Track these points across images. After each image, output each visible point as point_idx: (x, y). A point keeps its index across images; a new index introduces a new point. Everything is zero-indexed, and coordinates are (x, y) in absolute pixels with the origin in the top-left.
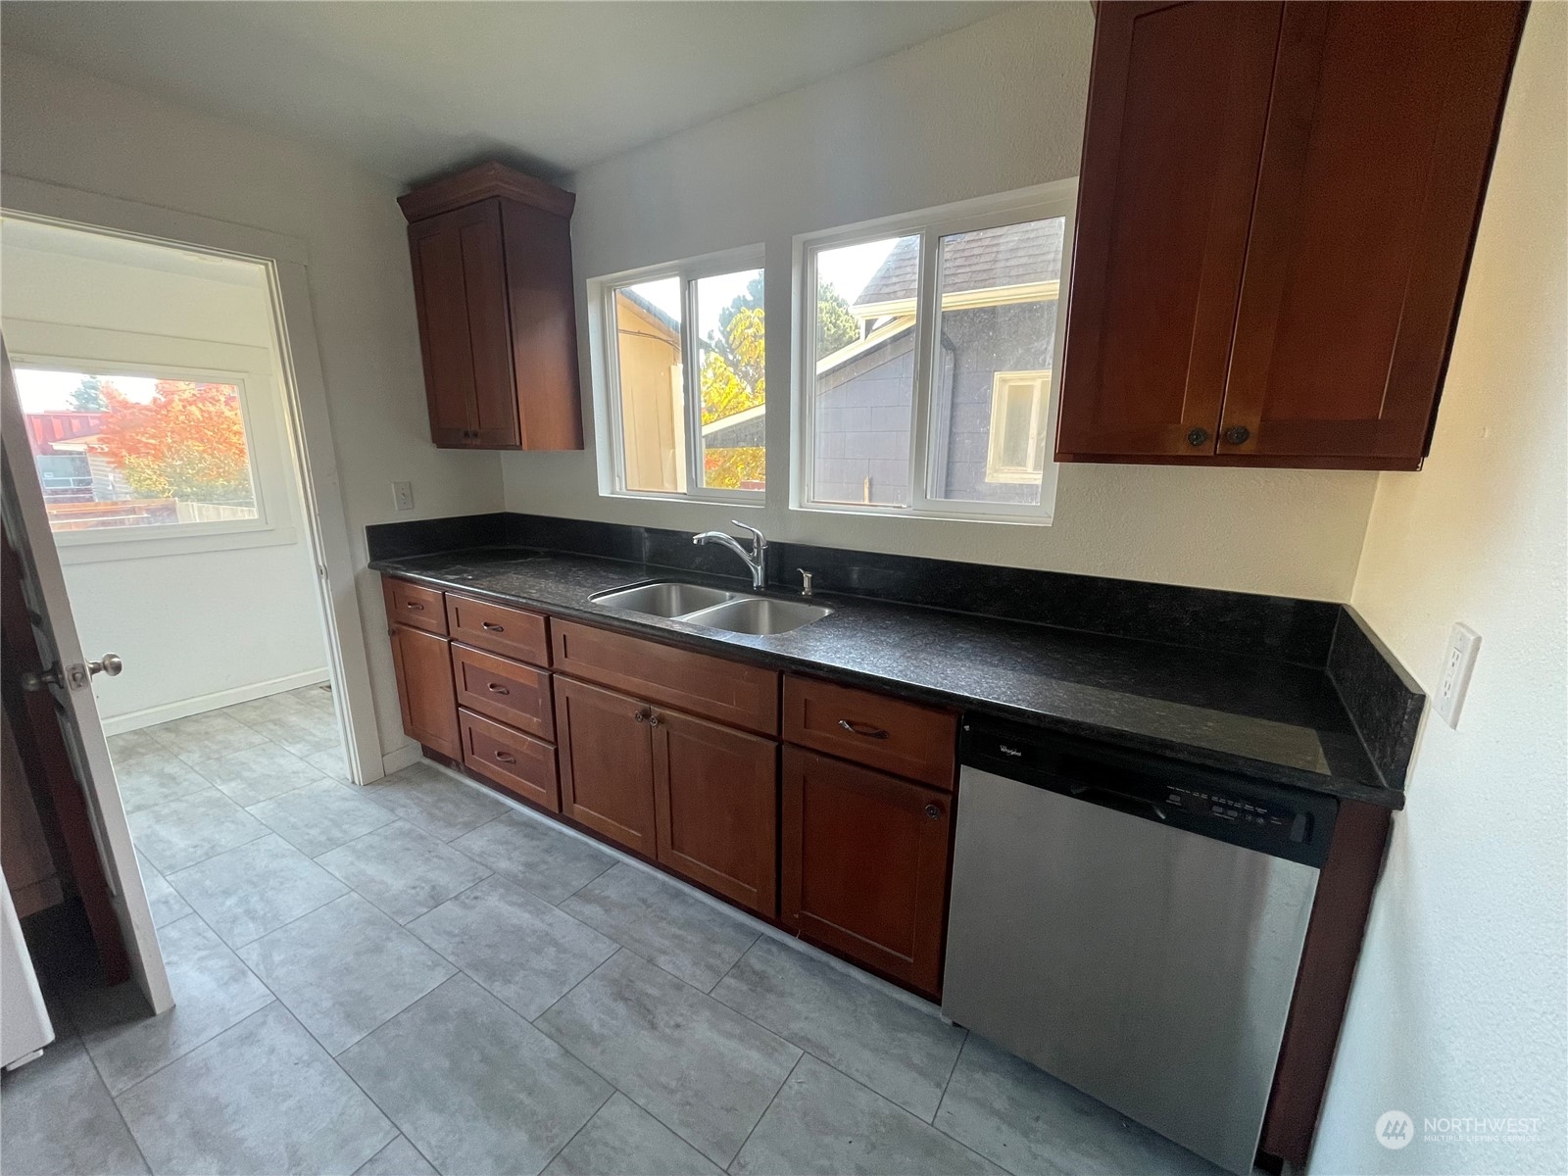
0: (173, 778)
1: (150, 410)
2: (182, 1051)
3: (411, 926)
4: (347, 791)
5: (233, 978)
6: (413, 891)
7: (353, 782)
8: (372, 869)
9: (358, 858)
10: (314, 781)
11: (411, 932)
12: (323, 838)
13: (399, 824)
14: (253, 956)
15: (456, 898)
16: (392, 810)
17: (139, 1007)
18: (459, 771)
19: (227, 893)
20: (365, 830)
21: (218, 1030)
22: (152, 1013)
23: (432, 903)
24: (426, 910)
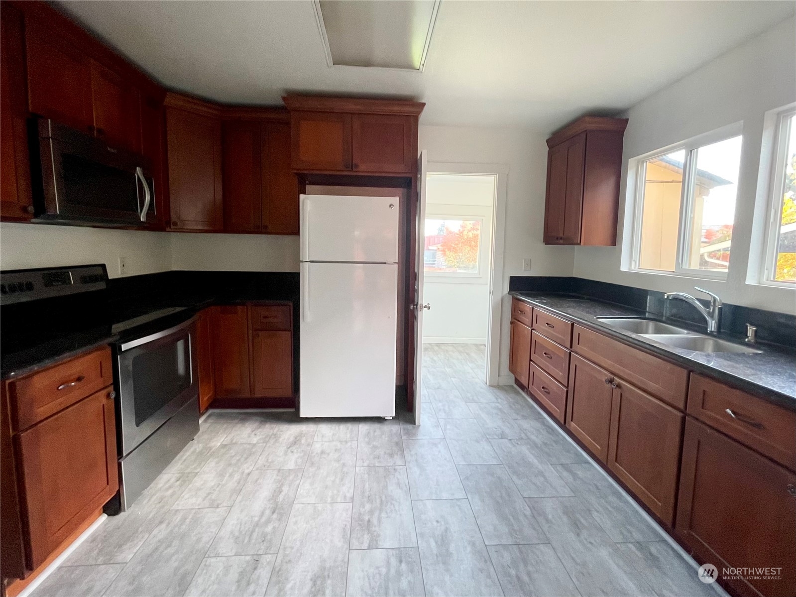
0: (435, 361)
1: (457, 234)
2: (419, 438)
3: (490, 440)
4: (484, 386)
5: (436, 426)
6: (495, 430)
7: (486, 383)
8: (483, 415)
9: (480, 409)
10: (473, 378)
11: (490, 442)
12: (471, 398)
13: (498, 405)
14: (442, 422)
15: (510, 440)
16: (497, 399)
17: (412, 421)
18: (527, 394)
19: (440, 401)
20: (485, 401)
21: (428, 438)
22: (415, 424)
23: (500, 437)
24: (497, 438)
